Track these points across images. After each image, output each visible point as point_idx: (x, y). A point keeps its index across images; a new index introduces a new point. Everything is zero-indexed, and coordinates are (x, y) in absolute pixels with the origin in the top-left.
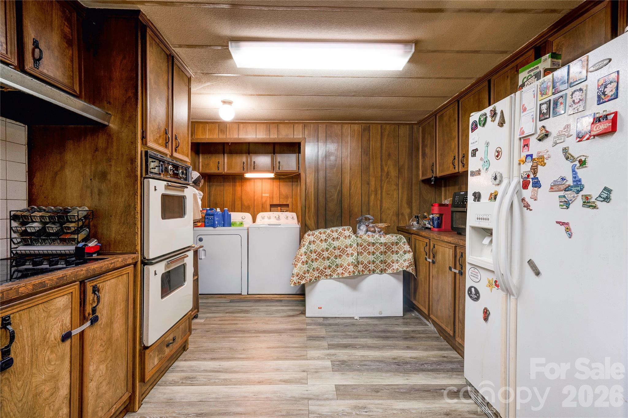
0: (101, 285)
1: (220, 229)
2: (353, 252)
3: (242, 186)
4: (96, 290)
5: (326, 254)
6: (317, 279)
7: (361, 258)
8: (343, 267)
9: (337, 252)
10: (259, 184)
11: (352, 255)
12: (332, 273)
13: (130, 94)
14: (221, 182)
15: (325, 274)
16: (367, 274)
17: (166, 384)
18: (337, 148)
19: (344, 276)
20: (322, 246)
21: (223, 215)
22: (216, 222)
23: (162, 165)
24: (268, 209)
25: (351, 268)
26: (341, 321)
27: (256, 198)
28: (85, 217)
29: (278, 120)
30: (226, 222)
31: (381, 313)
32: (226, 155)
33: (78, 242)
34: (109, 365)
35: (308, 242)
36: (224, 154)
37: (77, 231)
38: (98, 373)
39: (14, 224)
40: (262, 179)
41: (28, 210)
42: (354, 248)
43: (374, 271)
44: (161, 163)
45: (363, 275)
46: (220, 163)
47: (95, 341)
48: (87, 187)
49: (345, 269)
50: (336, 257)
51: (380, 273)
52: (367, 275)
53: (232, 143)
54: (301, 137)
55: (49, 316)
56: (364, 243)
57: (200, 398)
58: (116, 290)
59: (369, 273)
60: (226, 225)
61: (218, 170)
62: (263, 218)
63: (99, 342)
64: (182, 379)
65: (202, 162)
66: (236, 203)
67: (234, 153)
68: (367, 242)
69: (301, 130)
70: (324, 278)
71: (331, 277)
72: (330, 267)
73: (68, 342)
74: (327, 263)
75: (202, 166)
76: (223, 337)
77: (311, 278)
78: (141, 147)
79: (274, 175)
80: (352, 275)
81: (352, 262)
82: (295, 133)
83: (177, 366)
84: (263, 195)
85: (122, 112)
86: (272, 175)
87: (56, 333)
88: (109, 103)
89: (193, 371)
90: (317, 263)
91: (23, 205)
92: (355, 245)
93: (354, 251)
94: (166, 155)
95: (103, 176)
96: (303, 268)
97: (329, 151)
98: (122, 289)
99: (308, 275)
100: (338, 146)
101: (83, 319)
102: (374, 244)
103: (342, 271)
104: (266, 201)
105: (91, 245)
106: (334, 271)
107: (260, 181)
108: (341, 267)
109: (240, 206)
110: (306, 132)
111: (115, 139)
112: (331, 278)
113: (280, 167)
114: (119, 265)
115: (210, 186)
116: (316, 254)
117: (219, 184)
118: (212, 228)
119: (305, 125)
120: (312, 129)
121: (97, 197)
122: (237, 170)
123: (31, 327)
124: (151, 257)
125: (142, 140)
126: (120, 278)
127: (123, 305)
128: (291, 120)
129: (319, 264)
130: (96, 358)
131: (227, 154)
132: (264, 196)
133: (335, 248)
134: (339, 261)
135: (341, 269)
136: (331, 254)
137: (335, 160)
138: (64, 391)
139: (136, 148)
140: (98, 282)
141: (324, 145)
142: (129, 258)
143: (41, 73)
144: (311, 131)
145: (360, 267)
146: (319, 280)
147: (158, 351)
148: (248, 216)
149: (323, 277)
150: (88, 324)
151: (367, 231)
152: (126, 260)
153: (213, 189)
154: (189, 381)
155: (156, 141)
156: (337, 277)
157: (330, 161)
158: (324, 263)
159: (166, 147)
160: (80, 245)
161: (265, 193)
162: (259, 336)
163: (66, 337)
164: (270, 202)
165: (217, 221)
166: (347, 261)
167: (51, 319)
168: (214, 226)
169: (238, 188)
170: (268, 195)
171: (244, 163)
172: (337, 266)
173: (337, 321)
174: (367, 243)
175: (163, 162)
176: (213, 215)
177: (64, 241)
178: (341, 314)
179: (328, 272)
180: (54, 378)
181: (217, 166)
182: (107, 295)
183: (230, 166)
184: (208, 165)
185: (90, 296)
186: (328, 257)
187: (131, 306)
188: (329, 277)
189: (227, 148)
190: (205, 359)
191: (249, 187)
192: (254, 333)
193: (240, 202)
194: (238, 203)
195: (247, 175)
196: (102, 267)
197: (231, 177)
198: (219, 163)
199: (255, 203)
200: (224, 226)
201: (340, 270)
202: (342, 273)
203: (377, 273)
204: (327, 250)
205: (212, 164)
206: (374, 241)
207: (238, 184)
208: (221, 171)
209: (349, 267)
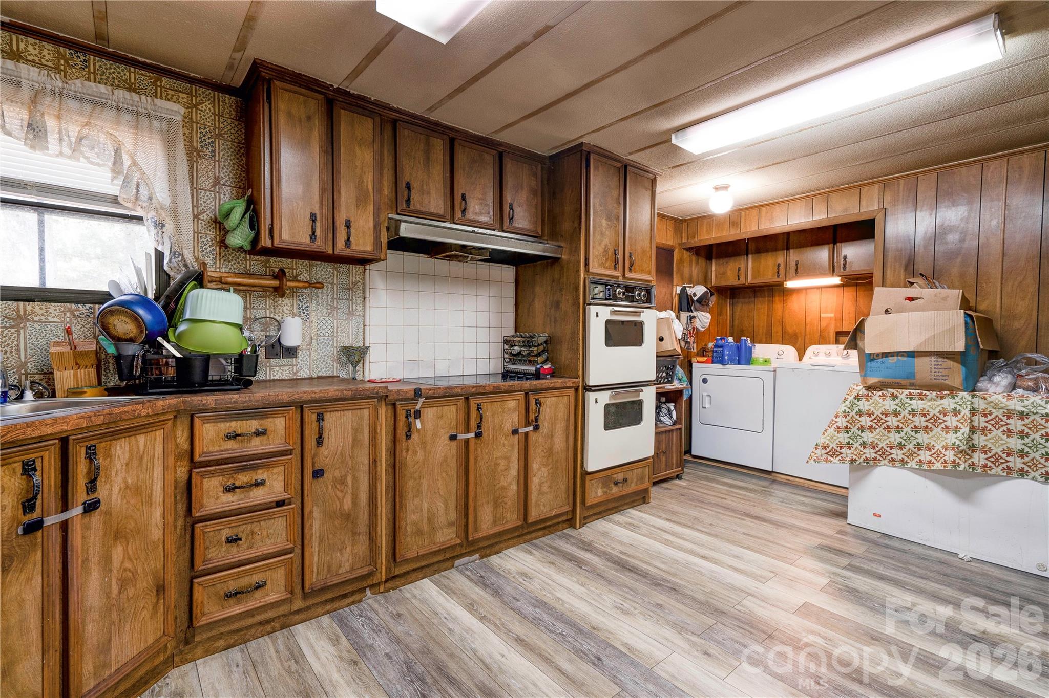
0: (542, 400)
1: (732, 369)
2: (960, 425)
3: (784, 301)
4: (538, 403)
5: (893, 421)
6: (872, 463)
7: (980, 440)
8: (933, 451)
9: (919, 421)
10: (814, 298)
11: (957, 429)
12: (906, 459)
13: (576, 225)
14: (750, 298)
15: (889, 457)
16: (1000, 476)
17: (610, 521)
18: (966, 214)
19: (932, 468)
20: (884, 405)
21: (739, 349)
22: (726, 358)
23: (609, 290)
24: (832, 340)
25: (950, 455)
26: (920, 550)
27: (808, 320)
28: (546, 342)
29: (825, 189)
30: (743, 357)
31: (1041, 567)
32: (750, 256)
33: (538, 364)
34: (550, 472)
35: (853, 396)
36: (747, 255)
37: (538, 355)
38: (540, 473)
39: (506, 347)
40: (820, 288)
41: (513, 336)
42: (963, 417)
43: (1022, 474)
44: (609, 287)
45: (985, 474)
46: (742, 269)
47: (537, 445)
48: (548, 316)
49: (938, 455)
50: (916, 429)
51: (1043, 480)
52: (998, 478)
53: (748, 239)
54: (876, 208)
55: (504, 412)
56: (993, 410)
57: (631, 542)
58: (556, 408)
59: (1005, 474)
60: (743, 361)
61: (739, 280)
62: (816, 354)
63: (541, 448)
64: (626, 523)
65: (716, 270)
66: (774, 329)
67: (764, 252)
68: (1002, 408)
69: (876, 195)
70: (888, 464)
71: (903, 465)
72: (901, 446)
73: (517, 436)
74: (895, 438)
75: (716, 276)
76: (695, 506)
77: (854, 457)
78: (584, 275)
79: (841, 280)
80: (949, 467)
81: (954, 444)
82: (864, 203)
83: (629, 513)
84: (823, 315)
85: (570, 243)
86: (837, 280)
87: (508, 427)
88: (562, 236)
89: (642, 522)
90: (872, 435)
91: (511, 332)
92: (966, 412)
93: (962, 423)
94: (617, 277)
95: (557, 305)
96: (838, 438)
97: (943, 225)
98: (562, 408)
99: (849, 452)
100: (970, 210)
101: (528, 424)
102: (1022, 415)
103: (928, 458)
104: (827, 326)
105: (546, 367)
106: (911, 455)
107: (819, 291)
108: (930, 450)
109: (780, 334)
110: (888, 197)
111: (565, 269)
112: (902, 467)
113: (847, 266)
114: (558, 386)
115: (733, 305)
116: (871, 419)
117: (747, 300)
118: (720, 366)
119: (885, 185)
120: (901, 188)
121: (553, 324)
122: (768, 277)
123: (493, 415)
124: (591, 384)
125: (585, 267)
126: (561, 398)
127: (563, 424)
128: (853, 182)
129: (878, 437)
130: (539, 459)
131: (752, 254)
132: (825, 318)
133: (913, 412)
134: (922, 438)
135: (928, 453)
136: (906, 422)
137: (960, 241)
138: (514, 472)
139: (579, 276)
140: (541, 397)
141: (931, 214)
142: (569, 382)
143: (515, 227)
144: (898, 193)
145: (979, 458)
146: (875, 466)
147: (603, 484)
148: (790, 351)
149: (886, 462)
150: (531, 428)
151: (1014, 387)
152: (565, 382)
153: (738, 308)
154: (632, 527)
155: (602, 265)
156: (918, 467)
157: (947, 243)
158: (889, 437)
159: (615, 269)
160: (538, 366)
161: (826, 312)
162: (744, 520)
163: (515, 432)
164: (836, 327)
165: (728, 355)
166: (943, 441)
167: (505, 415)
168: (722, 362)
169: (778, 306)
170: (832, 315)
171: (779, 265)
172: (919, 446)
173: (907, 547)
174: (1002, 411)
175: (611, 286)
176: (722, 347)
177: (531, 363)
178: (928, 540)
179: (898, 454)
180: (507, 458)
181: (736, 274)
182: (548, 410)
183: (756, 273)
184: (724, 273)
185: (533, 406)
186: (898, 427)
187: (572, 427)
188: (898, 464)
189: (752, 246)
190: (660, 517)
191: (795, 305)
192: (741, 514)
193: (780, 328)
194: (777, 329)
195: (790, 284)
196: (542, 384)
197: (765, 288)
198: (739, 270)
199: (808, 329)
200: (739, 363)
201: (925, 455)
202: (930, 462)
203: (1032, 479)
204: (896, 414)
205: (729, 273)
206: (1023, 409)
207: (777, 299)
208: (742, 281)
209: (947, 453)
